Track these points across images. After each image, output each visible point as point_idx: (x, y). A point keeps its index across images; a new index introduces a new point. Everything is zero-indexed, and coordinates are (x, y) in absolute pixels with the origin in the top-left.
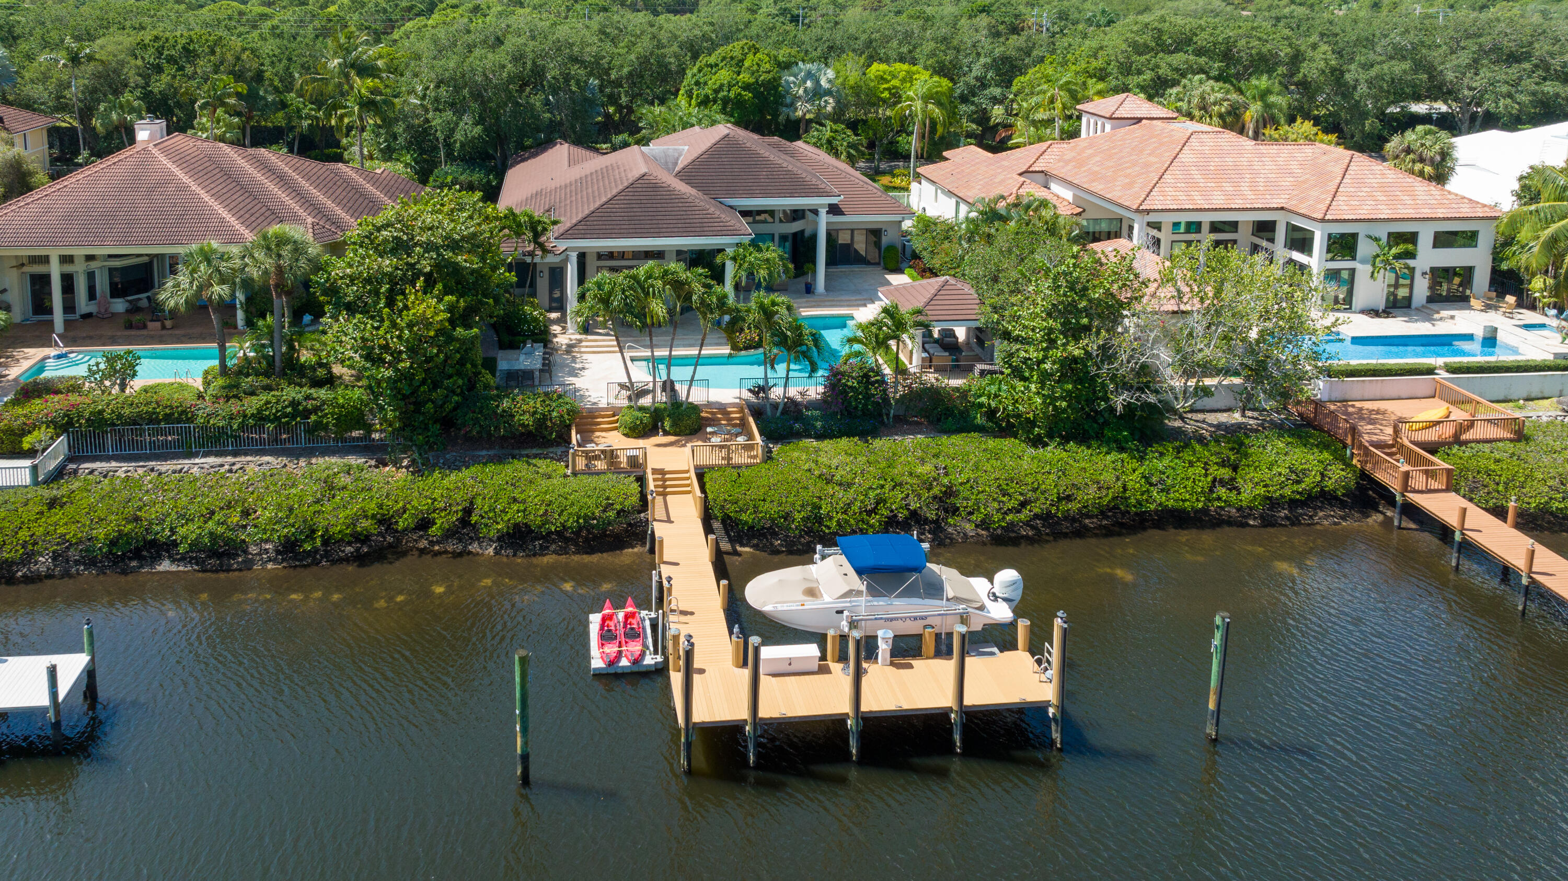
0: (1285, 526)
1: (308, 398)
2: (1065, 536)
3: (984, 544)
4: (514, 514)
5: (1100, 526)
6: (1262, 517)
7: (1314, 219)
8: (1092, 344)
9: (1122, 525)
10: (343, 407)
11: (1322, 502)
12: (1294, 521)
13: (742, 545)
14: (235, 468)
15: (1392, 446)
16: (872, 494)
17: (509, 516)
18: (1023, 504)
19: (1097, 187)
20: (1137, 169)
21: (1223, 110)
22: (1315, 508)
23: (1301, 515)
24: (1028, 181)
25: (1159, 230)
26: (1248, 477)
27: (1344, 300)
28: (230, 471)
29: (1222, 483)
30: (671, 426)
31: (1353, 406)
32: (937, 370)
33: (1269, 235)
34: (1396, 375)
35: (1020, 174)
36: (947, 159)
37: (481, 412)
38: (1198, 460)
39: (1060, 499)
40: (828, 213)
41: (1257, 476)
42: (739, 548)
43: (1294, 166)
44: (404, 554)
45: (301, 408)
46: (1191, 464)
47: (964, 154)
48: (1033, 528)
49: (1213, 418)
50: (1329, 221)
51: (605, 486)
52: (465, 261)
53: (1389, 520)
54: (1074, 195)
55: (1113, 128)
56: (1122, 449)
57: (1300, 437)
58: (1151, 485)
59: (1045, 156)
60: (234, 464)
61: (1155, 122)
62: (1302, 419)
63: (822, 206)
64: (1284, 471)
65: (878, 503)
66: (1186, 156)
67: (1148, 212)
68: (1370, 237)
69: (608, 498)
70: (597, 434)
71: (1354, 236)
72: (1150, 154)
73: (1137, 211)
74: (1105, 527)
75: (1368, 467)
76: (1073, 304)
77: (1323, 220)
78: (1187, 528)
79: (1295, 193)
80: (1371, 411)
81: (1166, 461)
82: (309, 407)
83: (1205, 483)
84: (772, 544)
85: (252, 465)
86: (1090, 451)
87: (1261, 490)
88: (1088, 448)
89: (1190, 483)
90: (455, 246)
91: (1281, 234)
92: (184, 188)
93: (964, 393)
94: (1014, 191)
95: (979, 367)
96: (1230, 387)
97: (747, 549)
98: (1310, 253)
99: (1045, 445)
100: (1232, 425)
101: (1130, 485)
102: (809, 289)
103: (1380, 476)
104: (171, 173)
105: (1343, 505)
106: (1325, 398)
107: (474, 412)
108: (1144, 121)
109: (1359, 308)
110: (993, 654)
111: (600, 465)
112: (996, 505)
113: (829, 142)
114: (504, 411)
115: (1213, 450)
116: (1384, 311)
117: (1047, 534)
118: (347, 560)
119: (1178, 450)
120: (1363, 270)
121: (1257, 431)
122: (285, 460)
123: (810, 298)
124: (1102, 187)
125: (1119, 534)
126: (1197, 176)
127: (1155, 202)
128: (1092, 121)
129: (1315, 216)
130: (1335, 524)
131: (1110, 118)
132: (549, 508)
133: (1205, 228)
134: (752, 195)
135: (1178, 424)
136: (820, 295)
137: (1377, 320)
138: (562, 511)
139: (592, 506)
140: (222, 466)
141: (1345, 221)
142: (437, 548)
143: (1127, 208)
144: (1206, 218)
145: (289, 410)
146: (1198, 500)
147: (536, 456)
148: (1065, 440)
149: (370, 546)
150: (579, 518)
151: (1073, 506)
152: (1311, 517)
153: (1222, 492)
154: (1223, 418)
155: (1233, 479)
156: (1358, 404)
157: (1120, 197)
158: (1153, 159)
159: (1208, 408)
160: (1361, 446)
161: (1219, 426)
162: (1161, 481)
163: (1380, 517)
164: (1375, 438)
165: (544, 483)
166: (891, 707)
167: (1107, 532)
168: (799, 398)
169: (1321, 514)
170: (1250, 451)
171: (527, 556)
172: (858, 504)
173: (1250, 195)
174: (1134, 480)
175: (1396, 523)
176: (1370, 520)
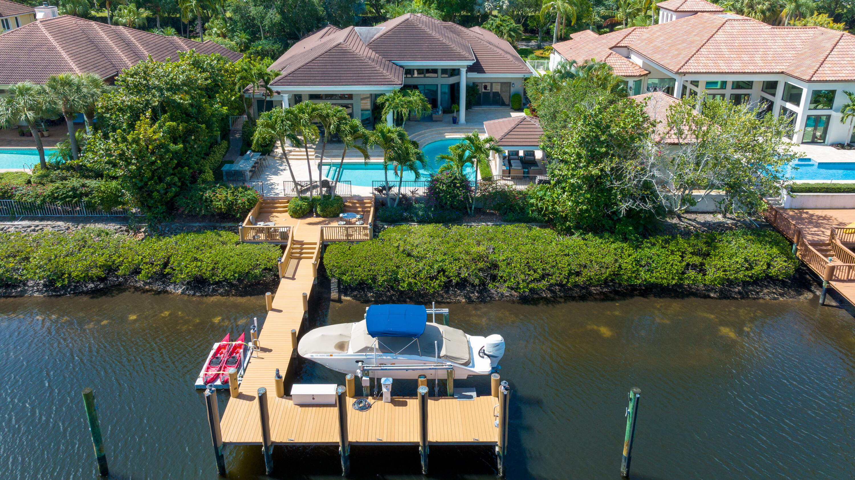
0: (737, 299)
1: (83, 186)
2: (573, 298)
3: (513, 302)
4: (193, 269)
5: (601, 292)
6: (721, 291)
7: (803, 80)
8: (607, 165)
9: (617, 293)
10: (104, 192)
11: (769, 282)
12: (744, 296)
13: (346, 295)
14: (37, 228)
15: (829, 244)
16: (436, 266)
17: (188, 269)
18: (543, 277)
19: (656, 57)
20: (685, 45)
21: (765, 7)
22: (762, 287)
23: (751, 291)
24: (614, 53)
25: (697, 86)
26: (714, 263)
27: (821, 136)
28: (34, 230)
29: (694, 267)
30: (321, 211)
31: (807, 213)
32: (513, 179)
33: (772, 91)
34: (844, 192)
35: (611, 49)
36: (572, 39)
37: (191, 199)
38: (678, 251)
39: (570, 274)
40: (467, 72)
41: (720, 263)
42: (343, 297)
43: (798, 44)
44: (124, 290)
45: (78, 192)
46: (672, 252)
47: (583, 36)
48: (552, 291)
49: (701, 218)
50: (814, 81)
51: (257, 252)
52: (181, 99)
53: (816, 298)
54: (643, 62)
55: (677, 19)
56: (625, 239)
57: (759, 235)
58: (641, 266)
59: (630, 37)
60: (38, 226)
61: (704, 14)
62: (767, 221)
63: (463, 66)
64: (740, 260)
65: (439, 272)
66: (720, 37)
67: (685, 74)
68: (846, 93)
69: (257, 260)
70: (274, 214)
71: (833, 92)
72: (695, 35)
73: (677, 73)
74: (604, 294)
75: (806, 260)
76: (597, 137)
77: (810, 81)
78: (664, 297)
79: (794, 61)
80: (819, 217)
81: (654, 251)
82: (83, 192)
83: (679, 267)
84: (366, 295)
85: (49, 227)
86: (601, 241)
87: (721, 274)
88: (601, 238)
89: (668, 266)
90: (175, 88)
91: (780, 90)
92: (52, 49)
93: (524, 196)
94: (603, 59)
95: (539, 178)
96: (713, 198)
97: (348, 298)
98: (798, 104)
99: (572, 234)
100: (714, 224)
101: (624, 266)
102: (455, 121)
103: (813, 266)
104: (47, 39)
105: (783, 284)
106: (787, 206)
107: (187, 198)
108: (699, 13)
109: (829, 144)
110: (471, 397)
111: (262, 237)
112: (523, 276)
113: (498, 27)
114: (206, 198)
115: (692, 242)
116: (848, 145)
117: (561, 297)
118: (87, 293)
119: (667, 242)
120: (836, 116)
121: (731, 229)
122: (70, 224)
123: (455, 127)
124: (659, 56)
125: (613, 300)
126: (724, 50)
127: (691, 67)
128: (665, 14)
129: (804, 78)
130: (775, 299)
131: (676, 11)
132: (216, 266)
133: (729, 86)
134: (415, 59)
135: (675, 221)
136: (462, 125)
137: (842, 151)
138: (224, 268)
139: (245, 265)
140: (30, 227)
141: (826, 81)
142: (147, 287)
143: (671, 71)
144: (730, 79)
145: (71, 193)
146: (673, 279)
147: (224, 228)
148: (586, 231)
149: (106, 284)
150: (235, 273)
151: (581, 280)
152: (758, 293)
153: (692, 273)
154: (709, 218)
155: (702, 264)
156: (811, 212)
157: (669, 64)
158: (696, 38)
159: (700, 210)
160: (803, 244)
161: (704, 224)
162: (648, 264)
163: (810, 296)
164: (816, 238)
165: (219, 247)
166: (374, 440)
167: (605, 298)
168: (409, 194)
169: (766, 291)
170: (719, 245)
171: (202, 296)
172: (424, 272)
173: (760, 63)
174: (627, 263)
175: (821, 301)
176: (802, 298)
